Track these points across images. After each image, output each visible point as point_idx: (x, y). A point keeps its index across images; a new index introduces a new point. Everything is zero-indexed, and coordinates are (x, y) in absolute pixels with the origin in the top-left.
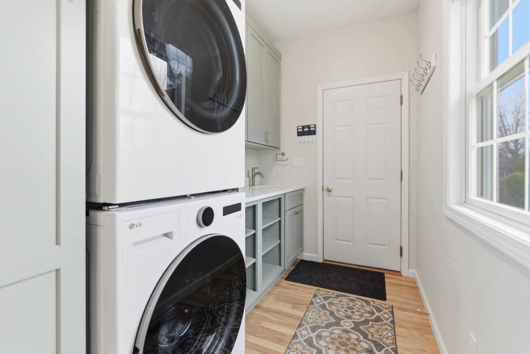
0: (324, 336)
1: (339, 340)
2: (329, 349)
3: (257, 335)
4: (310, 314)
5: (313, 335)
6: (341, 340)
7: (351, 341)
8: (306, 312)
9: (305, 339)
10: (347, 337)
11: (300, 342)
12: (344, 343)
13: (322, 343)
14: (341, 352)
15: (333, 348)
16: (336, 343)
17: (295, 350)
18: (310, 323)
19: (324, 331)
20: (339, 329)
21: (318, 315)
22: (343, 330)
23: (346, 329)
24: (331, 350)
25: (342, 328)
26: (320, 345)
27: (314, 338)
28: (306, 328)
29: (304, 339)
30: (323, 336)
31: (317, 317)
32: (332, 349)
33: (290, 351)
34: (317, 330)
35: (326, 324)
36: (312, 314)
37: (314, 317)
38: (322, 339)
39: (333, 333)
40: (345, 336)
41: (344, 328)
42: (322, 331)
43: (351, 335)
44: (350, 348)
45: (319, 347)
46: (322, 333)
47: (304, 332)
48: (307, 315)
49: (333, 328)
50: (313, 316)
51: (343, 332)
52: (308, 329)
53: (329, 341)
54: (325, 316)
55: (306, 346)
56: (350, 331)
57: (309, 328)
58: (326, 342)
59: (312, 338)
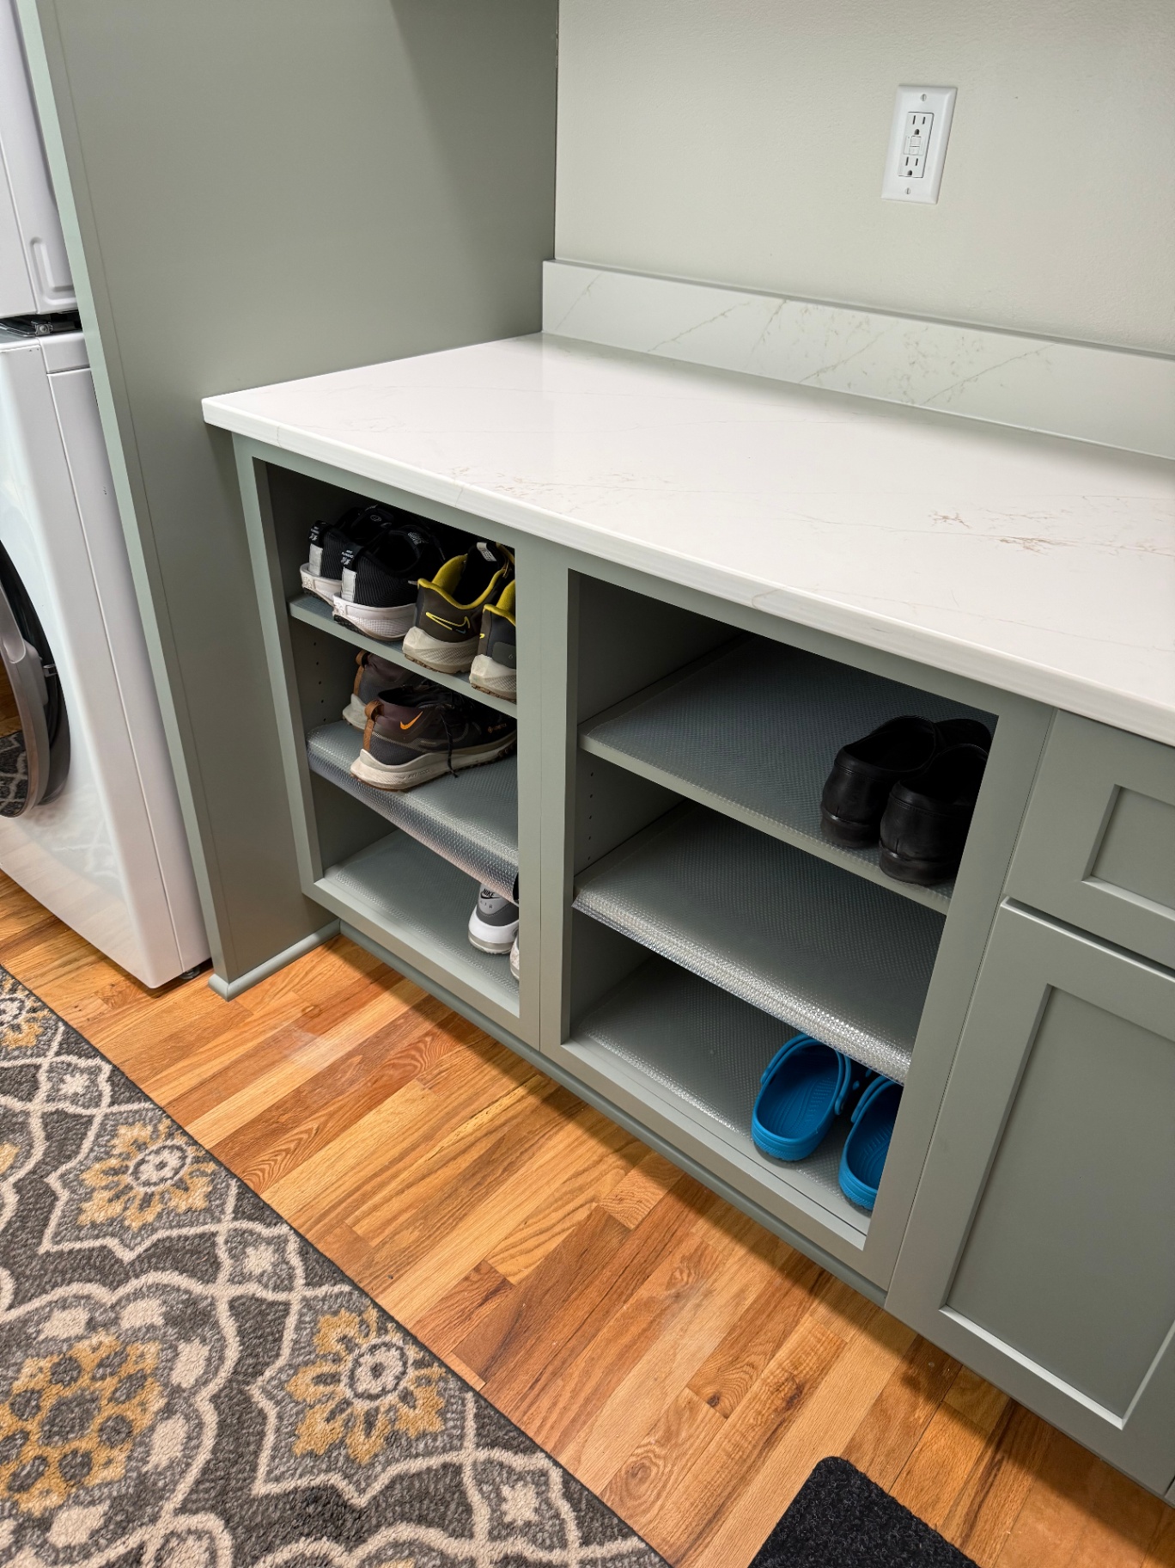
0: (182, 1346)
1: (106, 1414)
2: (92, 1325)
3: (357, 1059)
4: (390, 1359)
5: (222, 1292)
6: (98, 1420)
7: (52, 1479)
8: (422, 1346)
9: (214, 1244)
10: (99, 1476)
11: (213, 1214)
12: (72, 1431)
13: (145, 1313)
14: (41, 1369)
15: (86, 1343)
16: (98, 1384)
17: (181, 1180)
18: (315, 1321)
19: (213, 1364)
20: (178, 1467)
21: (361, 1406)
22: (161, 1495)
23: (154, 1519)
24: (79, 1330)
25: (179, 1497)
26: (137, 1295)
27: (197, 1288)
28: (284, 1283)
29: (220, 1240)
30: (188, 1340)
31: (343, 1390)
32: (79, 1338)
33: (189, 1160)
34: (241, 1332)
35: (262, 1415)
36: (388, 1379)
37: (352, 1377)
38: (170, 1320)
39: (168, 1411)
40: (111, 1469)
41: (169, 1506)
42: (222, 1359)
43: (93, 1517)
44: (26, 1436)
45: (133, 1284)
46: (205, 1351)
47: (259, 1260)
48: (387, 1338)
49: (208, 1440)
50: (363, 1373)
51: (142, 1479)
52: (276, 1288)
53: (134, 1350)
54: (329, 1452)
55: (175, 1233)
56: (122, 1529)
57: (282, 1296)
58: (136, 1335)
59: (209, 1277)
